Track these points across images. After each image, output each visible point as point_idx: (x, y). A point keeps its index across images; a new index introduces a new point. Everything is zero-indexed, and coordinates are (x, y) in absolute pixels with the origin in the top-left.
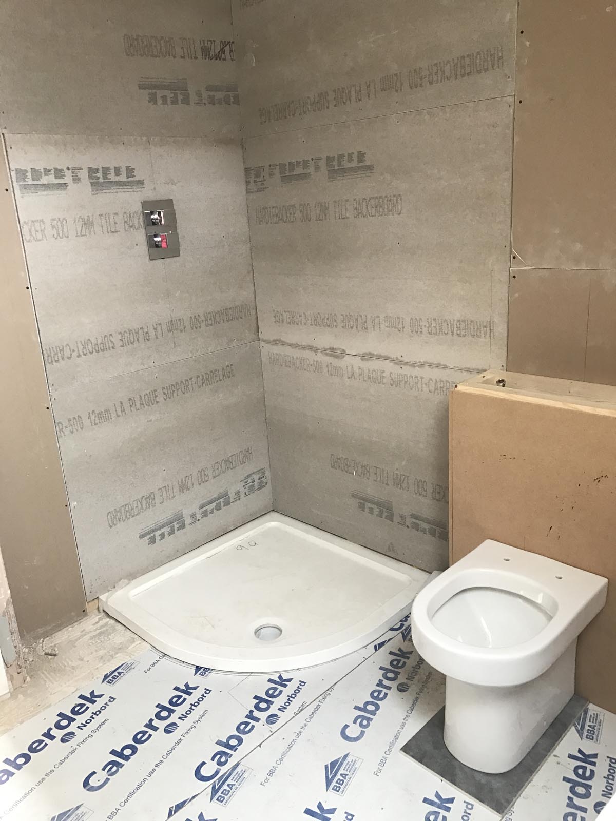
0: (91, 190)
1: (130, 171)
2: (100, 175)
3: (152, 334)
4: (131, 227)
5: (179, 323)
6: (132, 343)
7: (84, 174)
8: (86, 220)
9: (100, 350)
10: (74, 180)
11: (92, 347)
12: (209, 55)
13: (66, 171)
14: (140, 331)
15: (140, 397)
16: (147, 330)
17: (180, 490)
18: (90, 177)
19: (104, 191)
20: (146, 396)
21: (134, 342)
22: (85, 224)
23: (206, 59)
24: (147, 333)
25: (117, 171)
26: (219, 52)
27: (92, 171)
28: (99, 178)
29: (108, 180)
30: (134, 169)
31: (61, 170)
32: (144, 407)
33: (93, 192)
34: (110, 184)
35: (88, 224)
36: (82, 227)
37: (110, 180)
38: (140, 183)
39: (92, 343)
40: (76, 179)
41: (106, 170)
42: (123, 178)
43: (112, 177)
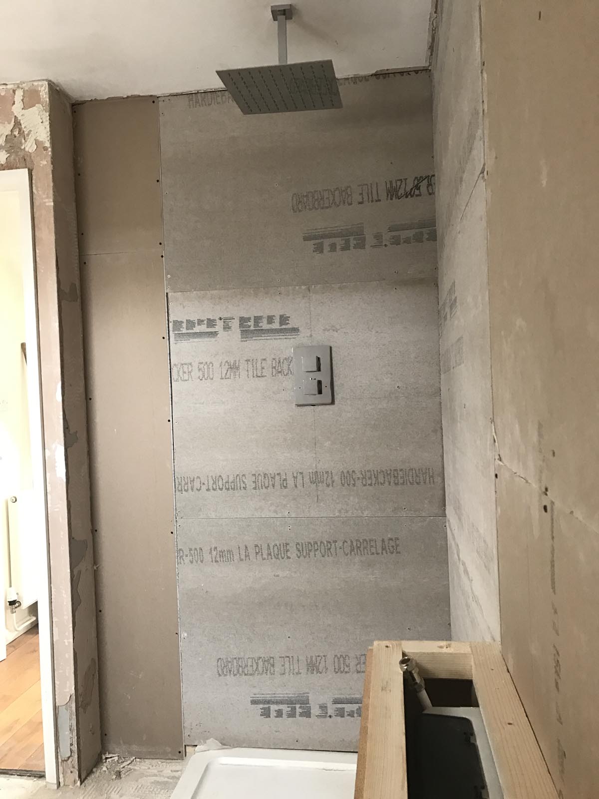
0: (240, 337)
1: (284, 319)
2: (251, 323)
3: (291, 482)
4: (280, 372)
5: (326, 476)
6: (267, 488)
7: (235, 324)
8: (232, 364)
9: (230, 489)
10: (224, 328)
11: (223, 484)
12: (397, 195)
13: (218, 321)
14: (277, 478)
15: (268, 546)
16: (285, 478)
17: (308, 669)
18: (241, 325)
19: (254, 338)
20: (276, 548)
21: (268, 487)
22: (231, 368)
23: (391, 199)
24: (285, 480)
25: (270, 319)
26: (412, 189)
27: (243, 321)
28: (250, 326)
29: (259, 328)
30: (289, 317)
31: (214, 320)
32: (272, 559)
33: (242, 340)
34: (261, 332)
35: (234, 368)
36: (227, 371)
37: (262, 328)
38: (295, 330)
39: (222, 480)
40: (227, 328)
41: (257, 319)
42: (276, 325)
43: (264, 325)
